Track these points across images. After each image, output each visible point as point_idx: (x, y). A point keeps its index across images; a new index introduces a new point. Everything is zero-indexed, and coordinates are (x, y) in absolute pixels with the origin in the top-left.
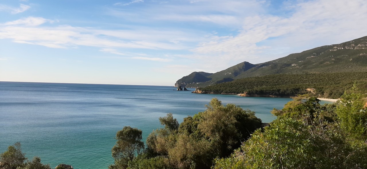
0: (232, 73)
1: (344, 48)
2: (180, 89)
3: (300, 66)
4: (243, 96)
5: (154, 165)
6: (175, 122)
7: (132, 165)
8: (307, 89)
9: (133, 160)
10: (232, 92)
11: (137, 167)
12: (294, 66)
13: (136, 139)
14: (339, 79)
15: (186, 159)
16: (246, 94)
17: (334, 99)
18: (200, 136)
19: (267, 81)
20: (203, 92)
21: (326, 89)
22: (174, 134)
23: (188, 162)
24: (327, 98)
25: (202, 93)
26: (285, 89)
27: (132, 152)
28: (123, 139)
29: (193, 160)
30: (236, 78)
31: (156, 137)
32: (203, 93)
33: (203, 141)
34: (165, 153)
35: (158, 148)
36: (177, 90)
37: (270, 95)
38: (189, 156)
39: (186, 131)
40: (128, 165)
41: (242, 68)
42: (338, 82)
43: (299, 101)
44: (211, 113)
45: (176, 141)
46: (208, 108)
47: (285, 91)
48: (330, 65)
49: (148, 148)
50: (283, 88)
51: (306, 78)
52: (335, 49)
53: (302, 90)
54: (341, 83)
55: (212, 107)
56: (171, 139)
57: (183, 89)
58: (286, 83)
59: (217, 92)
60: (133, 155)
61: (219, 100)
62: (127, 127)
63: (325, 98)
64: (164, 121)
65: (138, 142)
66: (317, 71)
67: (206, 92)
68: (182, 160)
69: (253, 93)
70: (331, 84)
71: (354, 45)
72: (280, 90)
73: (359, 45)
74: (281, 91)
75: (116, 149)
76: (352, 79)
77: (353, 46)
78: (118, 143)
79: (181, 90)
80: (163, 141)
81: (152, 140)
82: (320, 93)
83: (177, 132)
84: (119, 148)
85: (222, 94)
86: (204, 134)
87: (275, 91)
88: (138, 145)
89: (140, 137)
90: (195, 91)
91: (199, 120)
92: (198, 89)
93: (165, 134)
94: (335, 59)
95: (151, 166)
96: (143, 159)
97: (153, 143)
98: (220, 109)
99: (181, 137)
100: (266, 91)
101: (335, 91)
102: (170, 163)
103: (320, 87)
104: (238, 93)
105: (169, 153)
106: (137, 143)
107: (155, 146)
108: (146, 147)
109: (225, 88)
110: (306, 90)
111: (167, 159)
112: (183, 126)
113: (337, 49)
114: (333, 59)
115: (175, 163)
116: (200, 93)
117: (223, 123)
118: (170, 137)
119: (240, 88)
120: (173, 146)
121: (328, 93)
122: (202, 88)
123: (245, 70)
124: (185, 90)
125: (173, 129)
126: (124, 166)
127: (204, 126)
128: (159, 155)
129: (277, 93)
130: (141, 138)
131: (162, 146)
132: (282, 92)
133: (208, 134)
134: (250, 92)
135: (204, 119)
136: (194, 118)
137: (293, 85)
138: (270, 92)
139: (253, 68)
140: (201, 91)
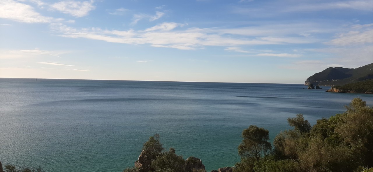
2: (311, 88)
5: (283, 168)
6: (306, 124)
7: (259, 165)
9: (260, 160)
11: (264, 168)
13: (263, 139)
15: (321, 166)
18: (338, 141)
20: (341, 90)
22: (305, 137)
23: (322, 169)
25: (339, 92)
27: (258, 152)
28: (249, 138)
29: (328, 167)
31: (284, 138)
32: (341, 92)
33: (342, 148)
34: (294, 156)
35: (287, 150)
36: (308, 88)
38: (323, 162)
39: (319, 135)
40: (255, 164)
44: (352, 115)
45: (308, 145)
46: (348, 109)
49: (276, 150)
55: (353, 108)
56: (302, 142)
57: (315, 87)
60: (259, 155)
61: (363, 101)
62: (252, 126)
64: (292, 122)
67: (344, 91)
68: (315, 166)
75: (242, 147)
78: (244, 141)
79: (313, 88)
80: (292, 144)
81: (280, 142)
83: (309, 135)
84: (245, 147)
85: (366, 93)
86: (343, 140)
88: (265, 145)
89: (267, 137)
90: (330, 90)
91: (336, 123)
92: (334, 87)
93: (294, 136)
95: (279, 169)
96: (270, 160)
97: (281, 145)
98: (365, 110)
99: (314, 142)
102: (300, 168)
105: (300, 157)
106: (263, 143)
107: (283, 148)
108: (273, 148)
109: (369, 86)
111: (297, 163)
112: (316, 129)
115: (306, 169)
116: (337, 92)
117: (368, 127)
118: (301, 140)
120: (304, 150)
122: (340, 86)
124: (318, 88)
125: (303, 132)
126: (250, 166)
127: (342, 130)
128: (288, 158)
130: (268, 139)
131: (291, 148)
133: (348, 140)
135: (343, 122)
136: (329, 121)
140: (338, 90)
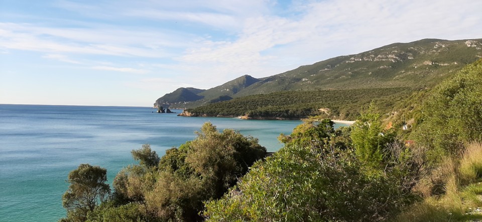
0: (230, 89)
1: (362, 59)
2: (161, 111)
3: (312, 81)
4: (244, 119)
5: (124, 215)
6: (153, 156)
7: (93, 216)
8: (321, 109)
9: (94, 210)
10: (230, 114)
11: (100, 219)
12: (305, 81)
13: (99, 182)
14: (357, 96)
15: (170, 204)
16: (248, 116)
17: (351, 120)
18: (189, 172)
19: (273, 99)
20: (194, 114)
21: (341, 108)
22: (152, 172)
23: (172, 208)
24: (343, 120)
25: (191, 116)
26: (295, 109)
27: (92, 200)
28: (78, 182)
29: (178, 204)
30: (235, 96)
31: (127, 177)
32: (193, 116)
33: (193, 180)
34: (140, 198)
35: (130, 192)
36: (158, 112)
37: (277, 117)
38: (173, 199)
39: (169, 167)
40: (87, 217)
41: (242, 83)
42: (356, 100)
43: (311, 124)
44: (203, 141)
45: (155, 181)
46: (199, 135)
47: (294, 112)
48: (347, 80)
49: (116, 193)
50: (292, 108)
51: (319, 96)
52: (352, 60)
53: (314, 110)
54: (359, 102)
55: (204, 134)
56: (149, 179)
57: (166, 111)
58: (295, 102)
59: (212, 114)
60: (94, 203)
61: (213, 125)
62: (83, 165)
63: (341, 120)
64: (139, 155)
65: (100, 184)
66: (332, 87)
67: (197, 114)
68: (164, 206)
69: (256, 115)
70: (348, 103)
71: (373, 56)
72: (288, 110)
73: (379, 56)
74: (290, 112)
75: (68, 196)
76: (371, 96)
78: (72, 187)
79: (163, 112)
80: (137, 182)
81: (122, 182)
82: (335, 113)
83: (157, 169)
84: (73, 195)
85: (218, 117)
86: (194, 170)
87: (283, 112)
88: (102, 188)
89: (104, 178)
90: (182, 114)
91: (186, 152)
92: (187, 110)
93: (139, 172)
94: (352, 73)
95: (120, 217)
96: (109, 208)
97: (123, 185)
98: (215, 136)
99: (162, 176)
100: (272, 112)
101: (352, 112)
102: (147, 210)
103: (336, 106)
104: (238, 115)
105: (146, 198)
106: (99, 186)
107: (126, 189)
108: (112, 192)
109: (221, 109)
110: (319, 111)
111: (143, 206)
112: (165, 161)
113: (354, 60)
114: (350, 73)
115: (154, 211)
116: (189, 116)
117: (219, 154)
118: (147, 175)
119: (241, 109)
120: (151, 188)
121: (345, 114)
122: (192, 109)
123: (246, 86)
124: (169, 111)
125: (151, 165)
126: (81, 220)
127: (193, 160)
128: (132, 201)
129: (285, 114)
130: (106, 180)
131: (136, 188)
132: (291, 114)
133: (199, 170)
134: (252, 113)
135: (194, 150)
136: (179, 149)
137: (303, 104)
138: (276, 114)
139: (256, 84)
140: (190, 113)
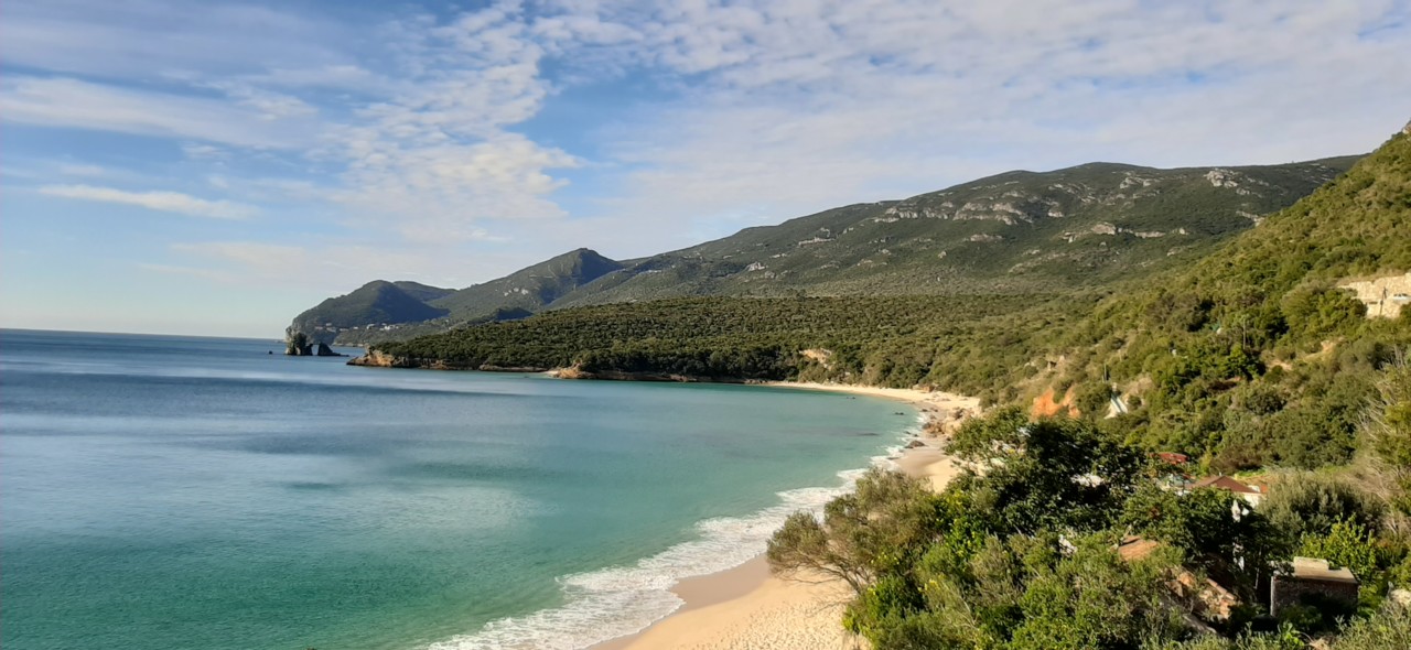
0: (532, 291)
1: (919, 212)
2: (299, 351)
3: (776, 272)
4: (568, 378)
8: (806, 352)
10: (524, 363)
12: (757, 270)
14: (911, 316)
16: (581, 369)
17: (898, 387)
19: (662, 319)
20: (402, 359)
21: (868, 350)
24: (874, 384)
26: (727, 348)
32: (399, 366)
37: (673, 372)
41: (570, 273)
42: (909, 327)
47: (726, 358)
48: (876, 271)
50: (720, 346)
51: (799, 312)
52: (890, 215)
53: (786, 354)
54: (918, 333)
57: (315, 350)
58: (728, 329)
59: (461, 361)
63: (867, 384)
66: (832, 291)
67: (411, 359)
69: (606, 365)
70: (886, 335)
71: (951, 206)
72: (708, 353)
73: (968, 206)
74: (712, 357)
76: (951, 317)
77: (947, 208)
79: (307, 352)
82: (849, 365)
85: (484, 370)
87: (691, 357)
90: (362, 358)
92: (379, 347)
94: (892, 251)
100: (657, 355)
101: (900, 360)
103: (851, 343)
104: (547, 367)
109: (493, 345)
110: (800, 356)
113: (897, 216)
114: (884, 251)
116: (386, 366)
119: (557, 345)
121: (879, 366)
123: (581, 282)
124: (325, 352)
129: (699, 365)
132: (716, 364)
134: (594, 359)
137: (754, 336)
138: (671, 363)
139: (612, 275)
